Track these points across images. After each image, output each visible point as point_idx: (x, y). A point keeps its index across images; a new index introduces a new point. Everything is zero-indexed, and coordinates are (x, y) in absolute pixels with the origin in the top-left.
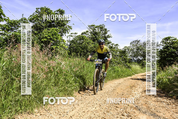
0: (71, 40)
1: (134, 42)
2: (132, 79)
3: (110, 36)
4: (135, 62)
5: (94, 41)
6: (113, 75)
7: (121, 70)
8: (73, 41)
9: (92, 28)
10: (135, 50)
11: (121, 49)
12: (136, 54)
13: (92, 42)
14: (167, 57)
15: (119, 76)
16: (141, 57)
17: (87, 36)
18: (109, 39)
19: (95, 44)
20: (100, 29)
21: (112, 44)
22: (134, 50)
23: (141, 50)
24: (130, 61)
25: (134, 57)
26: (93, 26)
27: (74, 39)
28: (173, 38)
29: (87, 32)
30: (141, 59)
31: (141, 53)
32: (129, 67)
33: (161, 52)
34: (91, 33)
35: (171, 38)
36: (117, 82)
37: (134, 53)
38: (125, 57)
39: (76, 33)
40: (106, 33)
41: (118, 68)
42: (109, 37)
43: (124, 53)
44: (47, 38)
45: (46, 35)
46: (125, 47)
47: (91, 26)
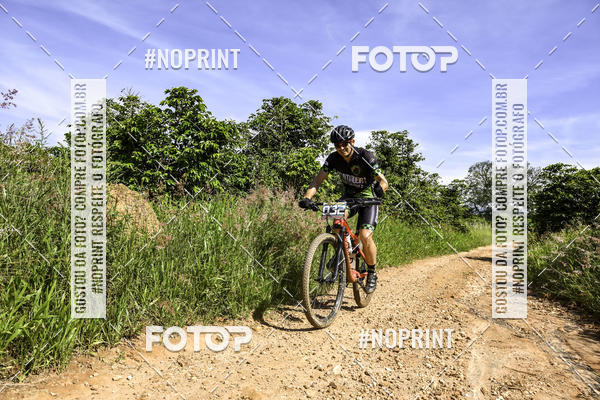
1: (478, 166)
2: (470, 258)
3: (419, 156)
4: (480, 216)
9: (380, 138)
10: (481, 187)
11: (445, 186)
14: (553, 210)
15: (439, 249)
18: (417, 164)
20: (397, 141)
21: (425, 174)
24: (468, 214)
26: (382, 133)
28: (569, 168)
32: (463, 230)
33: (540, 198)
34: (376, 149)
35: (563, 168)
36: (433, 263)
37: (477, 193)
38: (454, 205)
40: (410, 150)
41: (437, 231)
42: (416, 159)
43: (452, 195)
44: (296, 170)
45: (295, 164)
46: (454, 181)
47: (378, 133)
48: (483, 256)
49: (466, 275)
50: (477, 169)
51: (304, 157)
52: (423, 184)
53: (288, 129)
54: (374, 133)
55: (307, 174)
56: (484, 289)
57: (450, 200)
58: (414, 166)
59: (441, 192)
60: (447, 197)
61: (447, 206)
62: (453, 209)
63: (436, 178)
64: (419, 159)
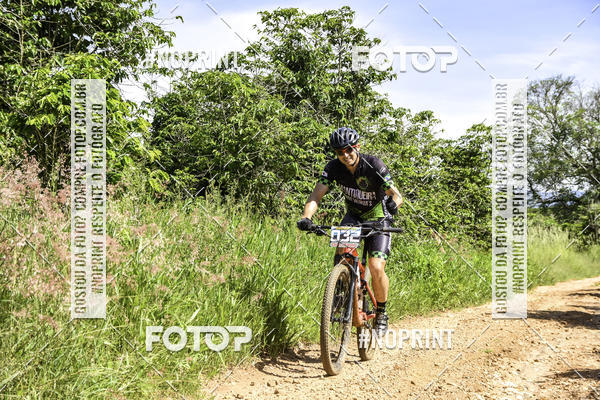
0: (161, 93)
1: (534, 89)
4: (544, 211)
5: (292, 101)
6: (403, 293)
8: (170, 102)
9: (281, 26)
10: (544, 139)
11: (449, 142)
12: (547, 160)
13: (282, 108)
15: (435, 296)
16: (580, 182)
17: (250, 74)
19: (297, 118)
20: (324, 34)
21: (398, 113)
22: (539, 139)
23: (578, 138)
25: (540, 179)
26: (288, 14)
29: (254, 53)
30: (580, 193)
31: (580, 157)
37: (534, 155)
38: (472, 187)
42: (376, 75)
43: (468, 163)
44: (55, 112)
45: (52, 98)
46: (474, 128)
47: (277, 14)
48: (544, 307)
49: (492, 358)
50: (533, 97)
52: (392, 137)
53: (42, 5)
54: (267, 18)
56: (534, 388)
57: (464, 176)
58: (370, 94)
59: (442, 157)
60: (457, 169)
61: (457, 189)
62: (472, 197)
63: (427, 122)
64: (383, 76)
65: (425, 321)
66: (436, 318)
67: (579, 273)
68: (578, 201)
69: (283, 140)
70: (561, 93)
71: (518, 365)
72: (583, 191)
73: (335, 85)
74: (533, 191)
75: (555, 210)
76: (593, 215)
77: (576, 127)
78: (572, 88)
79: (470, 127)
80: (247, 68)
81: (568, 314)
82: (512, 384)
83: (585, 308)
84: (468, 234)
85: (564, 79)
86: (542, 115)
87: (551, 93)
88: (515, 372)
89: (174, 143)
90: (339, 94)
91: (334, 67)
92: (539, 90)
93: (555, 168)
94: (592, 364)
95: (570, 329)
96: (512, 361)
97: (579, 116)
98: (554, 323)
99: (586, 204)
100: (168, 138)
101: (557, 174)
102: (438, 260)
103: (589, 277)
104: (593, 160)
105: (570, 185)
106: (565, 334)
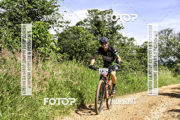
0: (60, 32)
1: (162, 32)
3: (121, 26)
4: (164, 65)
5: (96, 34)
6: (126, 87)
7: (138, 80)
8: (62, 35)
9: (93, 14)
10: (164, 46)
11: (139, 46)
12: (165, 52)
13: (93, 36)
15: (134, 89)
16: (174, 57)
17: (85, 27)
18: (118, 31)
19: (97, 39)
21: (125, 38)
22: (163, 46)
23: (174, 46)
25: (163, 57)
26: (95, 11)
27: (65, 31)
29: (86, 21)
30: (174, 61)
31: (174, 51)
37: (162, 50)
38: (145, 59)
39: (68, 22)
42: (119, 28)
43: (144, 52)
46: (145, 42)
47: (92, 11)
48: (165, 92)
49: (150, 106)
50: (161, 34)
51: (37, 28)
52: (123, 45)
53: (28, 8)
54: (89, 12)
55: (40, 40)
56: (162, 114)
57: (142, 55)
58: (117, 33)
59: (136, 50)
60: (140, 53)
61: (140, 59)
62: (145, 61)
63: (132, 41)
64: (120, 28)
65: (132, 95)
66: (135, 95)
67: (174, 83)
68: (174, 63)
69: (93, 45)
70: (169, 33)
71: (158, 108)
72: (175, 60)
73: (107, 30)
74: (161, 60)
75: (167, 65)
76: (178, 66)
77: (173, 43)
78: (173, 32)
79: (144, 42)
80: (84, 26)
81: (171, 94)
82: (156, 113)
83: (176, 92)
84: (144, 71)
85: (170, 29)
86: (164, 39)
87: (167, 33)
88: (157, 110)
89: (63, 46)
90: (108, 33)
91: (107, 25)
92: (163, 32)
93: (168, 54)
94: (178, 108)
95: (172, 98)
96: (156, 107)
97: (174, 40)
98: (167, 96)
99: (176, 64)
100: (62, 44)
101: (168, 55)
102: (135, 79)
103: (177, 84)
104: (178, 51)
105: (172, 58)
106: (170, 100)
